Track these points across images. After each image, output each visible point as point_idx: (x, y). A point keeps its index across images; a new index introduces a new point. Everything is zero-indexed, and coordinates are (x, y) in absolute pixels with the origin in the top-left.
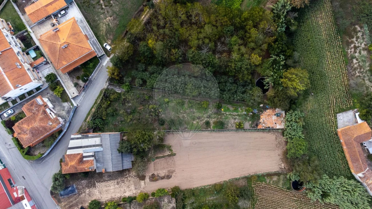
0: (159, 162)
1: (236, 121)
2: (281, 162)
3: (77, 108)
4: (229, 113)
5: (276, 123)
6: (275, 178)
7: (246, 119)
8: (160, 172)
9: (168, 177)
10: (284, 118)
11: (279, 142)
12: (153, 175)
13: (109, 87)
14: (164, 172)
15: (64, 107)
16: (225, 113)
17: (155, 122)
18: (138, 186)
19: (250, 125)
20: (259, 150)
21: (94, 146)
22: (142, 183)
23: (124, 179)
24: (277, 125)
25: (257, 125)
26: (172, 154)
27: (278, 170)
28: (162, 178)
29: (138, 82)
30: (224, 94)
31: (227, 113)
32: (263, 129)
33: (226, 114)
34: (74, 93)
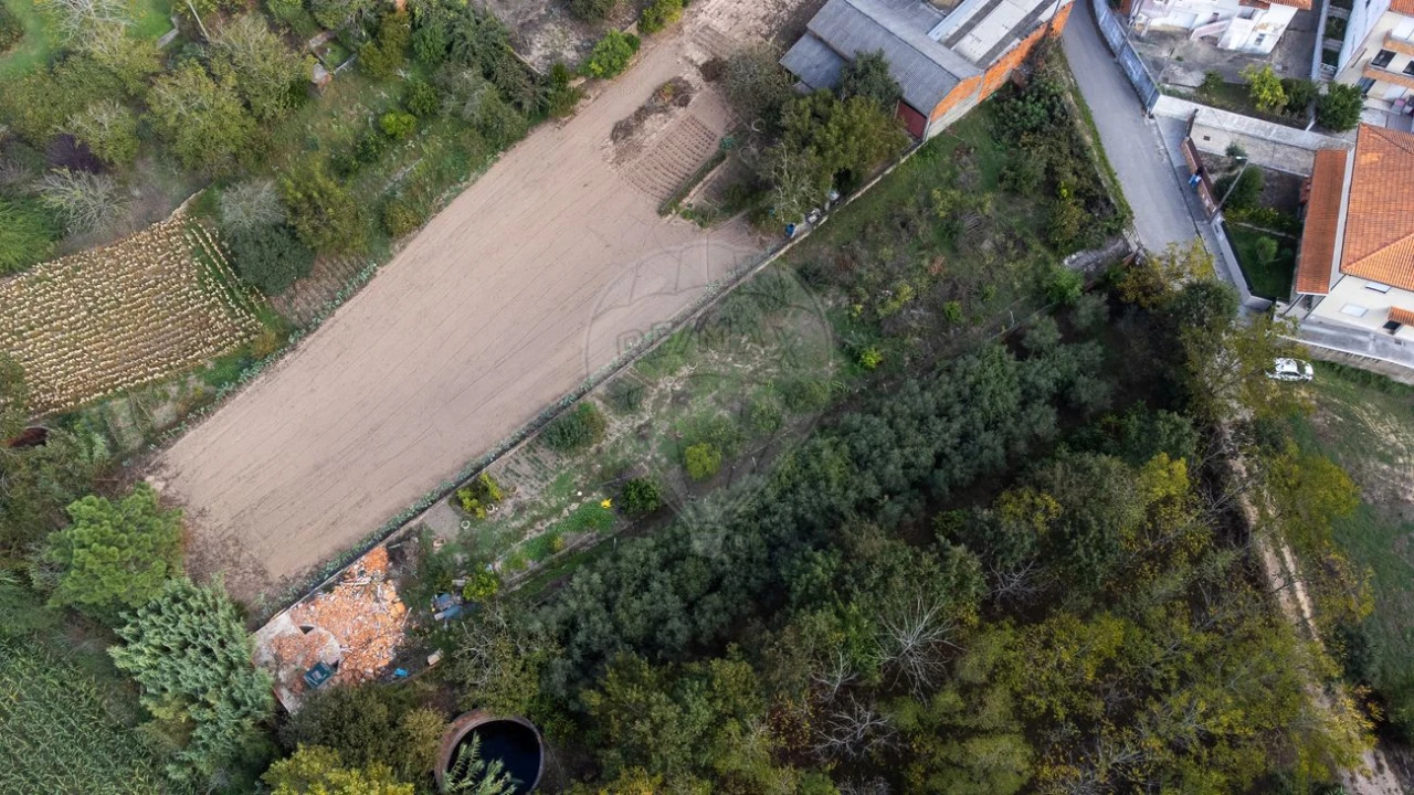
0: (698, 151)
1: (508, 508)
2: (172, 491)
3: (1144, 108)
4: (566, 512)
5: (306, 630)
6: (162, 414)
7: (468, 544)
8: (665, 126)
9: (622, 131)
10: (278, 683)
11: (236, 564)
12: (684, 102)
13: (1120, 244)
14: (654, 136)
15: (1188, 69)
16: (587, 500)
17: (837, 260)
18: (706, 37)
19: (431, 532)
20: (317, 467)
21: (969, 27)
22: (700, 57)
23: (773, 27)
24: (295, 630)
25: (395, 556)
26: (676, 206)
27: (169, 452)
28: (642, 113)
29: (1045, 330)
30: (655, 548)
31: (574, 506)
32: (351, 561)
33: (578, 499)
34: (1207, 138)
